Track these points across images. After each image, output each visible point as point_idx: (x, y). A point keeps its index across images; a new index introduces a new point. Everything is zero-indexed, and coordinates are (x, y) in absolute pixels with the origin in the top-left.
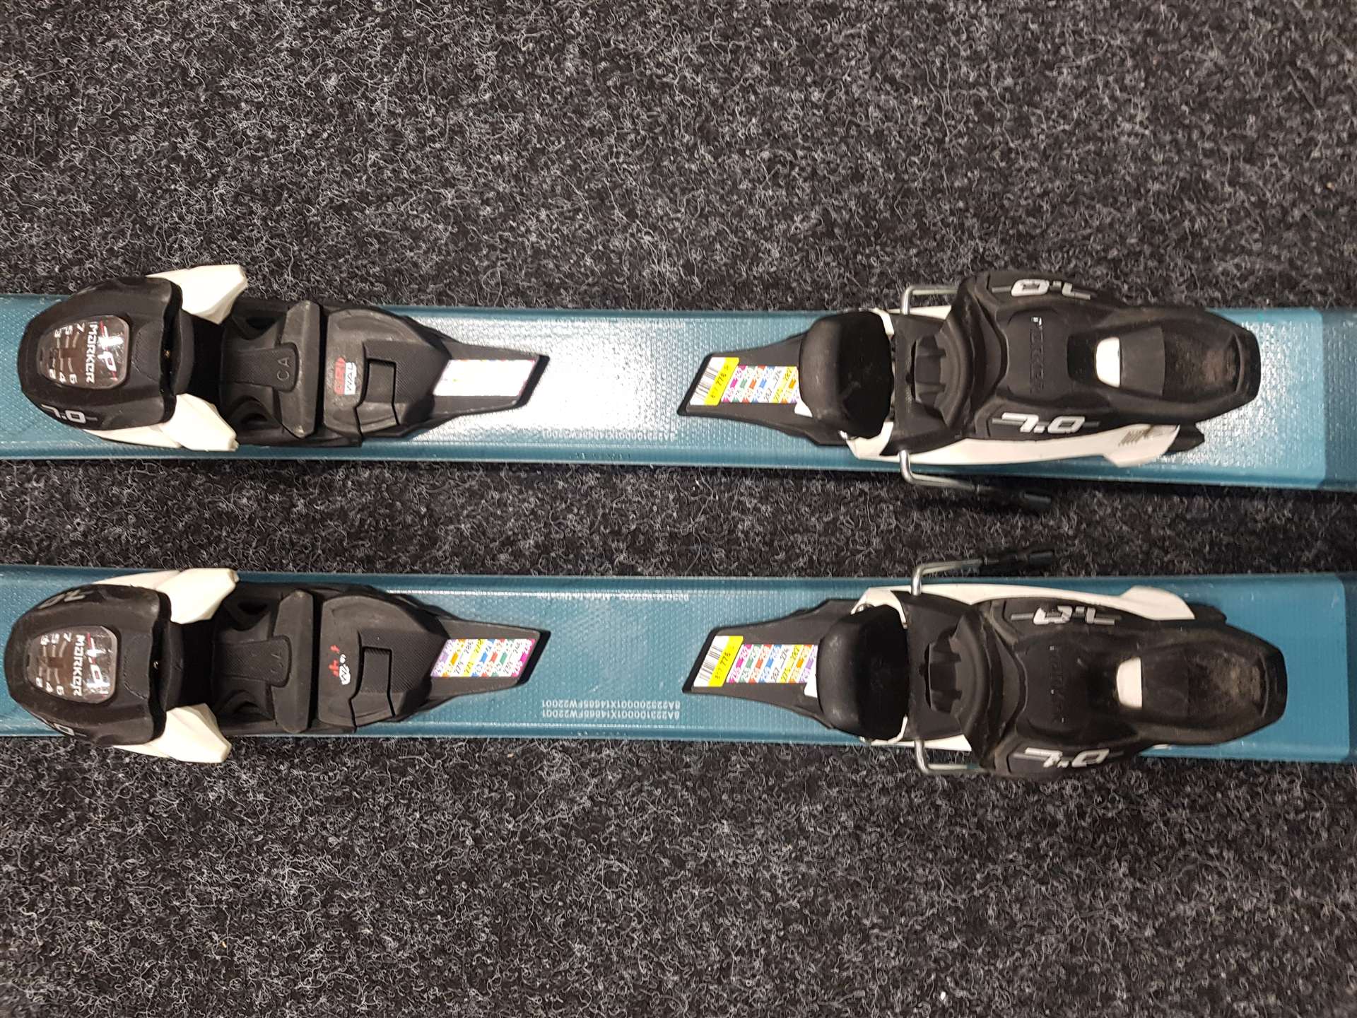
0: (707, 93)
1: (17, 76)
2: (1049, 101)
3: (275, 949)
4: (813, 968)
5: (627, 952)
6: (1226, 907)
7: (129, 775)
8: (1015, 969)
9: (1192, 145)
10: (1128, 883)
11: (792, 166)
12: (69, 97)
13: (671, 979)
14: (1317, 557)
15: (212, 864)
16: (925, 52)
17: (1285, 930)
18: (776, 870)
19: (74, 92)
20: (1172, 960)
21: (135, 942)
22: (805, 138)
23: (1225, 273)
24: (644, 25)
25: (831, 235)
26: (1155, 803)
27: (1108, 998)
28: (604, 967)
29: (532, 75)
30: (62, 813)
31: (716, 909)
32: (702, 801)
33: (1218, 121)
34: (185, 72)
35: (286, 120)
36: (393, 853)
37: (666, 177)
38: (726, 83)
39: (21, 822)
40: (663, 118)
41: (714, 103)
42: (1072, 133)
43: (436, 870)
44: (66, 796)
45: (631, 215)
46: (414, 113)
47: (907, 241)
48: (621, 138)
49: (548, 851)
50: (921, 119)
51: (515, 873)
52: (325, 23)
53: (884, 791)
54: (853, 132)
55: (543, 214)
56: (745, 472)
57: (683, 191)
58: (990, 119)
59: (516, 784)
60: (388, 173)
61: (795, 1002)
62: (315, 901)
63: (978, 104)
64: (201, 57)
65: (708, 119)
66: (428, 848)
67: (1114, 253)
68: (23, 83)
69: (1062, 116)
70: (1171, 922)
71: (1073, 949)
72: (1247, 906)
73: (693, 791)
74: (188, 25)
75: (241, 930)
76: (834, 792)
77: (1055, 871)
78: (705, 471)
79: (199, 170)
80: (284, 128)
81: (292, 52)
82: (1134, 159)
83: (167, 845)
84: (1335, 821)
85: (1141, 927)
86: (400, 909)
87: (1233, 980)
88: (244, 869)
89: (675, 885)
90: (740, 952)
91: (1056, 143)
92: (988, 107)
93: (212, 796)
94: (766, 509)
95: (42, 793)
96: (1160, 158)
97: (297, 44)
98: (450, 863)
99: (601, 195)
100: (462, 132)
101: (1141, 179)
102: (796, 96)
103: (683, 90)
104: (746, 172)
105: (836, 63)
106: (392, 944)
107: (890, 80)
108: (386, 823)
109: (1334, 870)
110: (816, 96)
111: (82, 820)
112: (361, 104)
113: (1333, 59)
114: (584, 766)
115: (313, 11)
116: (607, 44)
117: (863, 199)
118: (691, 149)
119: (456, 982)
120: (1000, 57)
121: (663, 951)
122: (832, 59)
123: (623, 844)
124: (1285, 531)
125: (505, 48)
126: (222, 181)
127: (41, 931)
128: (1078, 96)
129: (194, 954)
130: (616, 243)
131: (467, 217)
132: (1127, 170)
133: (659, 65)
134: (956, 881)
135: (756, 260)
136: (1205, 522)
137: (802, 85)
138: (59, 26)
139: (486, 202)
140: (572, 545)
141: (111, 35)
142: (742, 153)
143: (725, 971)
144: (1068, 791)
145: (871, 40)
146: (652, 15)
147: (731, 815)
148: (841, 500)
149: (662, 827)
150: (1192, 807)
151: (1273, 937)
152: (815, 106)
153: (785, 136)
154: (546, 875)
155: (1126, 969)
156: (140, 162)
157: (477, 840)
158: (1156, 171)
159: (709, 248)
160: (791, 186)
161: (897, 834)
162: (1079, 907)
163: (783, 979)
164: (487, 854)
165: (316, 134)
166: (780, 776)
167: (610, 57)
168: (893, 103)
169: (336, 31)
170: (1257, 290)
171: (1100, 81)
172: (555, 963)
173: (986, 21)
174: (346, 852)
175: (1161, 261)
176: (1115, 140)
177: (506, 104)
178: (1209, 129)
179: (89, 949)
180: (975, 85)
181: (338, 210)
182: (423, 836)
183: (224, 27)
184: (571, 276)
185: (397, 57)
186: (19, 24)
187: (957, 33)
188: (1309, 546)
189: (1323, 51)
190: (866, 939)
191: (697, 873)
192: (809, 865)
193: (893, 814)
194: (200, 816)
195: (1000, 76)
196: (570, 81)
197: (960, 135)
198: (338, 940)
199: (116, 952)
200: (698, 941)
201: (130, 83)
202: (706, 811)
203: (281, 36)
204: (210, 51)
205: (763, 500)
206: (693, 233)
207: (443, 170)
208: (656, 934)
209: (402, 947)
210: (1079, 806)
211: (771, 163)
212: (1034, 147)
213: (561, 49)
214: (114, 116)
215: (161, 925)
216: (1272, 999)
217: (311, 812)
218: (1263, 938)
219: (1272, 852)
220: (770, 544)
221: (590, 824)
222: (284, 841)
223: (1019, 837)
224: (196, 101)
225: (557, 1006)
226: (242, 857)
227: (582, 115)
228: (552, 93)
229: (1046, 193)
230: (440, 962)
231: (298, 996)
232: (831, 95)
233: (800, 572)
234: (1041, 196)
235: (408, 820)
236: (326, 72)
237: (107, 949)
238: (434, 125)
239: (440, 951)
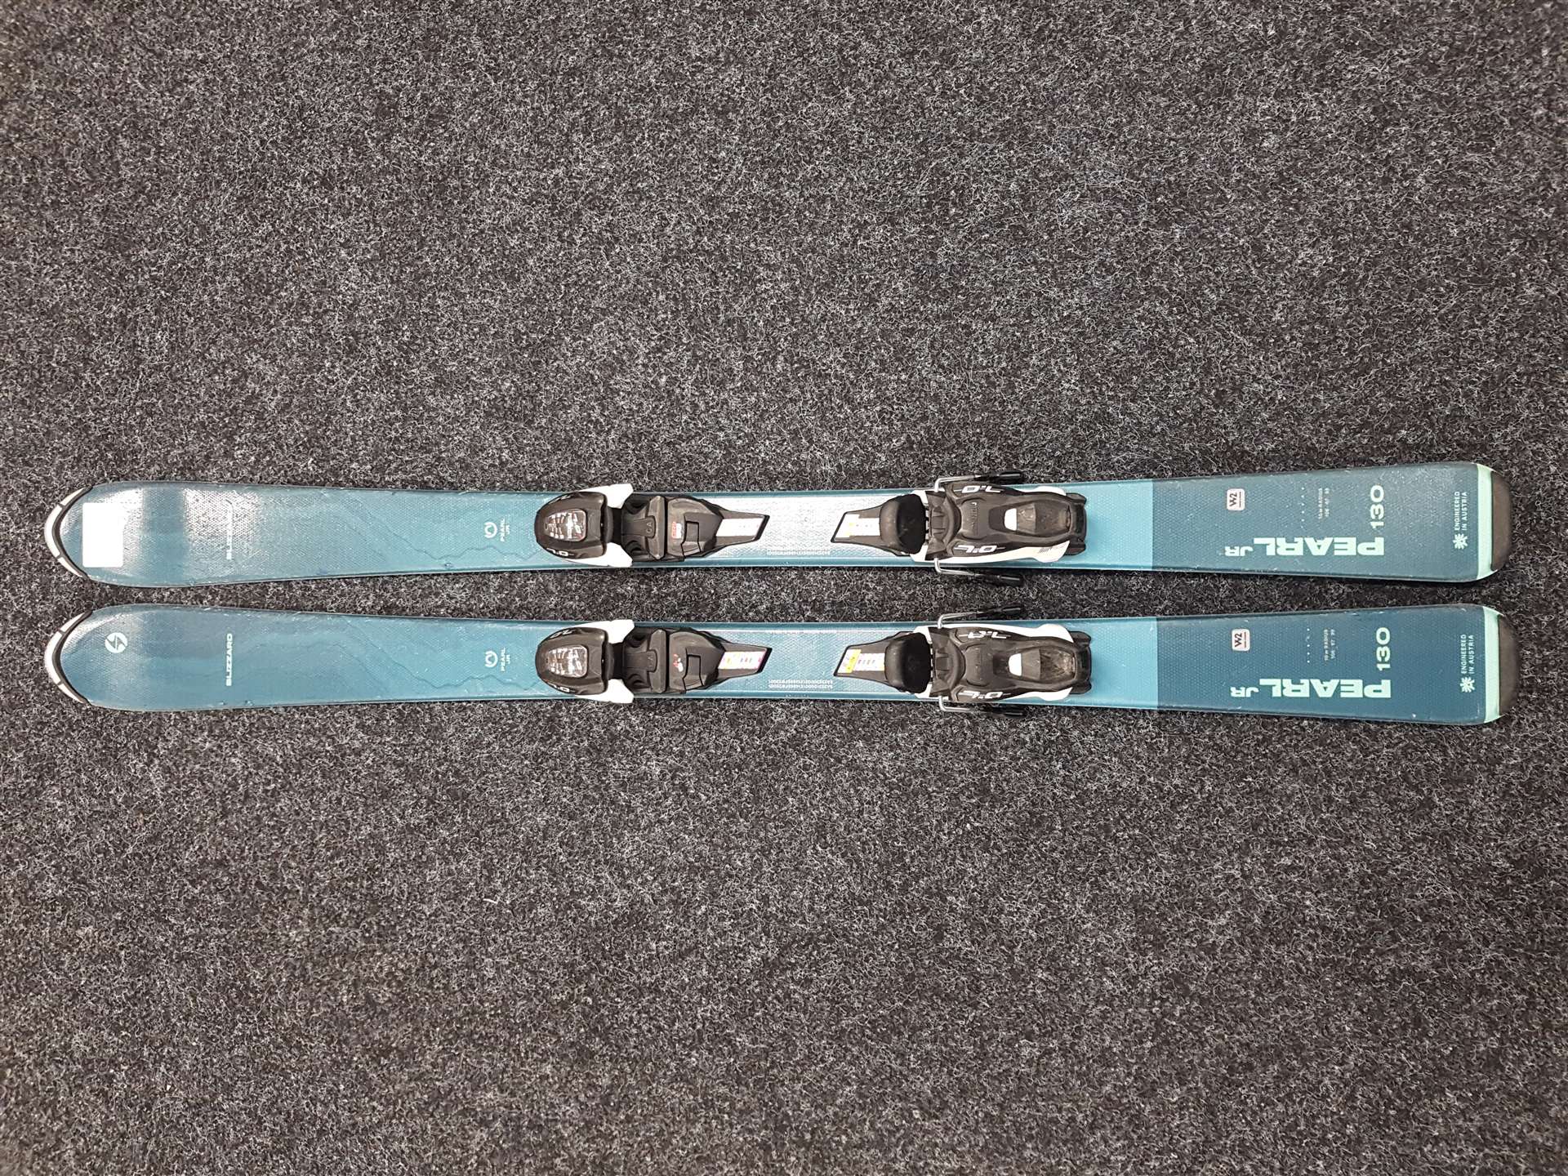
0: (848, 378)
1: (513, 382)
2: (1026, 373)
3: (650, 799)
4: (904, 811)
5: (814, 802)
6: (1113, 786)
7: (580, 719)
8: (1004, 814)
9: (1101, 393)
10: (1062, 772)
11: (892, 413)
12: (537, 391)
13: (836, 815)
14: (1165, 609)
15: (620, 760)
16: (961, 350)
17: (1144, 797)
18: (886, 764)
19: (540, 389)
20: (1085, 811)
21: (585, 797)
22: (898, 399)
23: (1118, 461)
24: (816, 344)
25: (912, 449)
26: (1076, 733)
27: (1051, 829)
28: (803, 809)
29: (760, 373)
30: (550, 737)
31: (856, 782)
32: (849, 731)
33: (1117, 379)
34: (592, 376)
35: (642, 400)
36: (703, 755)
37: (828, 421)
38: (857, 373)
39: (532, 741)
40: (826, 392)
41: (851, 383)
42: (1037, 390)
43: (723, 763)
44: (552, 728)
45: (811, 442)
46: (704, 394)
47: (950, 450)
48: (805, 402)
49: (776, 754)
50: (958, 386)
51: (761, 764)
52: (659, 350)
53: (939, 726)
54: (923, 395)
55: (767, 442)
56: (869, 569)
57: (837, 428)
58: (993, 385)
59: (760, 723)
60: (692, 425)
61: (895, 827)
62: (668, 777)
63: (988, 376)
64: (600, 369)
65: (848, 392)
66: (719, 752)
67: (1058, 453)
68: (516, 386)
69: (1032, 381)
70: (1085, 792)
71: (1034, 804)
72: (1124, 785)
73: (845, 726)
74: (592, 352)
75: (634, 791)
76: (914, 727)
77: (1026, 766)
78: (849, 569)
79: (602, 426)
80: (641, 404)
81: (644, 365)
82: (1071, 403)
83: (599, 751)
84: (1171, 743)
85: (1069, 794)
86: (707, 781)
87: (1117, 822)
88: (634, 762)
89: (836, 771)
90: (868, 803)
91: (1029, 396)
92: (993, 379)
93: (619, 728)
94: (880, 588)
95: (541, 728)
96: (1083, 402)
97: (646, 361)
98: (730, 760)
99: (796, 432)
100: (727, 403)
101: (1073, 414)
102: (894, 377)
103: (836, 377)
104: (868, 417)
105: (914, 359)
106: (704, 797)
107: (941, 366)
108: (699, 741)
109: (1171, 768)
110: (903, 377)
111: (559, 740)
112: (678, 391)
113: (1183, 342)
114: (792, 714)
115: (653, 344)
116: (798, 355)
117: (928, 430)
118: (841, 407)
119: (734, 816)
120: (1000, 351)
121: (832, 802)
122: (912, 357)
123: (812, 752)
124: (1148, 595)
125: (747, 359)
126: (613, 432)
127: (543, 791)
128: (1041, 370)
129: (613, 802)
130: (803, 456)
131: (730, 446)
132: (1066, 408)
133: (824, 364)
134: (974, 770)
135: (874, 462)
136: (1105, 591)
137: (896, 372)
138: (531, 356)
139: (739, 438)
140: (784, 608)
141: (556, 359)
142: (866, 407)
143: (861, 812)
144: (1031, 727)
145: (932, 346)
146: (821, 338)
147: (863, 738)
148: (917, 583)
149: (830, 744)
150: (1096, 736)
151: (1138, 801)
152: (903, 382)
153: (888, 399)
154: (775, 766)
155: (1061, 815)
156: (573, 423)
157: (742, 749)
158: (1082, 408)
159: (850, 457)
160: (891, 424)
161: (945, 748)
162: (1037, 784)
163: (890, 817)
164: (747, 755)
165: (657, 407)
166: (887, 719)
167: (799, 361)
168: (943, 379)
169: (665, 354)
170: (1135, 470)
171: (1053, 362)
172: (780, 807)
173: (992, 332)
174: (681, 754)
175: (1083, 456)
176: (1060, 393)
177: (749, 388)
178: (1111, 385)
179: (565, 800)
180: (987, 367)
181: (668, 444)
182: (717, 747)
183: (610, 353)
184: (781, 473)
185: (695, 365)
186: (513, 355)
187: (976, 340)
188: (1161, 603)
189: (1177, 338)
190: (930, 797)
191: (847, 765)
192: (902, 762)
193: (943, 738)
194: (613, 738)
195: (999, 363)
196: (779, 375)
197: (978, 394)
198: (679, 795)
199: (577, 801)
200: (849, 798)
201: (567, 383)
202: (852, 736)
203: (638, 357)
204: (605, 365)
205: (879, 583)
206: (842, 449)
207: (718, 422)
208: (828, 794)
209: (708, 799)
210: (1037, 734)
211: (881, 411)
212: (1017, 398)
213: (775, 358)
214: (560, 400)
215: (596, 788)
216: (1137, 832)
217: (665, 735)
218: (1132, 800)
219: (1138, 758)
220: (881, 606)
221: (795, 742)
222: (653, 749)
223: (1006, 748)
224: (599, 391)
225: (782, 827)
226: (633, 756)
227: (785, 391)
228: (770, 381)
229: (1023, 423)
230: (726, 806)
231: (661, 822)
232: (910, 377)
233: (897, 619)
234: (1020, 425)
235: (709, 739)
236: (660, 375)
237: (572, 800)
238: (713, 400)
239: (726, 801)
